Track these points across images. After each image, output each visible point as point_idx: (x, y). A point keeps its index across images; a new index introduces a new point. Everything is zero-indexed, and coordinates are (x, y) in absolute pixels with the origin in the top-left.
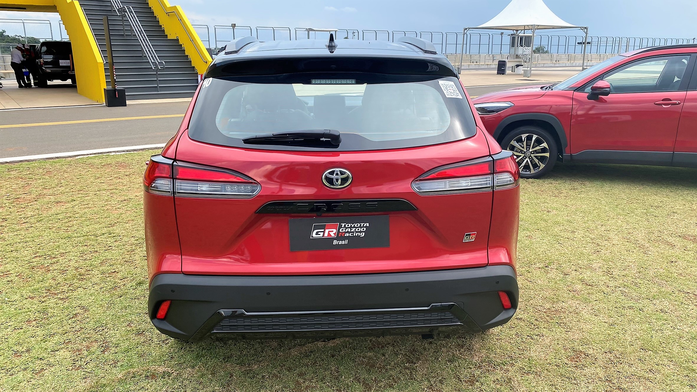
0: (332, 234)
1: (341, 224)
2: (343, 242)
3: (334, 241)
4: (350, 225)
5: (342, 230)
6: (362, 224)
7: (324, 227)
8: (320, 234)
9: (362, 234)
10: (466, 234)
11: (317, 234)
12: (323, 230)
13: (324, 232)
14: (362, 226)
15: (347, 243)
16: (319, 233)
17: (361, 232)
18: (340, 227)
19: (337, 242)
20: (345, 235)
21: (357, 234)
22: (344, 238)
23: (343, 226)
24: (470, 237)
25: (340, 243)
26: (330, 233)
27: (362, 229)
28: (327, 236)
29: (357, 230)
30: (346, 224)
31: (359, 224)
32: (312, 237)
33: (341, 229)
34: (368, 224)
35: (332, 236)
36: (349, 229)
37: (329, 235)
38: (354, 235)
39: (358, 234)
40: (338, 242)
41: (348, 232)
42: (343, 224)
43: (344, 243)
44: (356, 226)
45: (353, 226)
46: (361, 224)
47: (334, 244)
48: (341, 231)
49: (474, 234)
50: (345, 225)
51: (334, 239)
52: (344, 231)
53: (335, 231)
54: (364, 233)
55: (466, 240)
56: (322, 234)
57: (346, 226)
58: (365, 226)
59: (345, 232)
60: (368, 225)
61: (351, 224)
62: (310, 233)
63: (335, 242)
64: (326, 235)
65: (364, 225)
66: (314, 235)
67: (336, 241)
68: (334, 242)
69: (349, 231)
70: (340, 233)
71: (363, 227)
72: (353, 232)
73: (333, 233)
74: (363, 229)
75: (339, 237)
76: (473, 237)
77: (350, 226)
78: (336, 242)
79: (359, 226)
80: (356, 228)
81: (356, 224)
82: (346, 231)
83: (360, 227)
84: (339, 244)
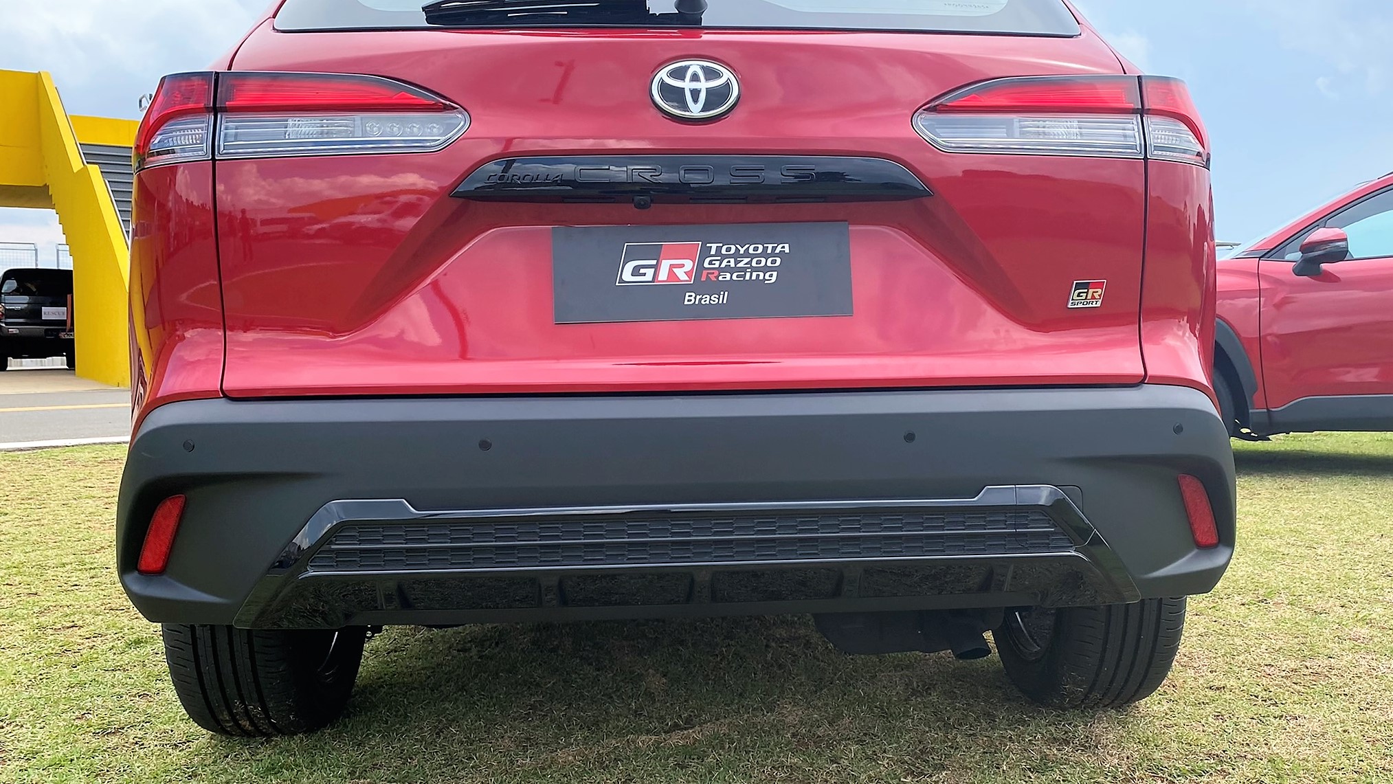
0: (681, 274)
1: (708, 245)
2: (712, 298)
3: (688, 294)
4: (733, 248)
5: (710, 263)
6: (770, 246)
7: (657, 254)
8: (644, 274)
9: (771, 276)
10: (1075, 282)
11: (636, 272)
12: (654, 262)
13: (656, 267)
14: (769, 251)
15: (725, 302)
16: (642, 271)
17: (766, 269)
18: (705, 253)
19: (695, 298)
20: (720, 278)
21: (754, 274)
22: (716, 287)
23: (713, 252)
24: (1087, 293)
25: (706, 299)
26: (675, 270)
27: (770, 260)
28: (665, 279)
29: (754, 264)
30: (721, 245)
31: (761, 247)
32: (622, 281)
33: (707, 260)
34: (787, 246)
35: (681, 279)
36: (732, 260)
37: (671, 274)
38: (747, 277)
39: (758, 276)
40: (698, 297)
41: (728, 269)
42: (714, 246)
43: (717, 300)
44: (751, 251)
45: (742, 252)
46: (765, 245)
47: (686, 303)
48: (706, 265)
49: (1100, 285)
50: (719, 249)
51: (686, 288)
52: (717, 266)
53: (688, 265)
54: (775, 274)
55: (1076, 301)
56: (650, 273)
57: (724, 251)
58: (777, 251)
59: (720, 270)
60: (787, 250)
61: (738, 246)
62: (616, 269)
63: (690, 298)
64: (663, 275)
65: (774, 249)
66: (627, 276)
67: (693, 295)
68: (687, 298)
69: (732, 265)
70: (705, 272)
71: (773, 254)
72: (744, 270)
73: (684, 270)
74: (774, 262)
75: (702, 282)
76: (1096, 295)
77: (732, 251)
78: (692, 298)
79: (760, 251)
80: (752, 257)
81: (752, 246)
82: (723, 265)
83: (765, 254)
84: (703, 302)
